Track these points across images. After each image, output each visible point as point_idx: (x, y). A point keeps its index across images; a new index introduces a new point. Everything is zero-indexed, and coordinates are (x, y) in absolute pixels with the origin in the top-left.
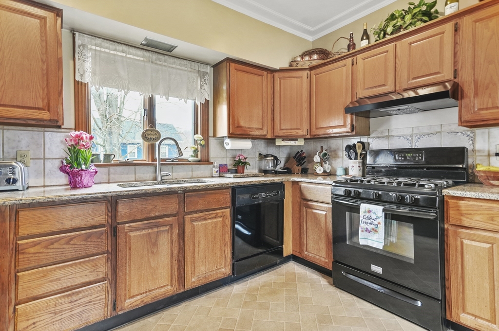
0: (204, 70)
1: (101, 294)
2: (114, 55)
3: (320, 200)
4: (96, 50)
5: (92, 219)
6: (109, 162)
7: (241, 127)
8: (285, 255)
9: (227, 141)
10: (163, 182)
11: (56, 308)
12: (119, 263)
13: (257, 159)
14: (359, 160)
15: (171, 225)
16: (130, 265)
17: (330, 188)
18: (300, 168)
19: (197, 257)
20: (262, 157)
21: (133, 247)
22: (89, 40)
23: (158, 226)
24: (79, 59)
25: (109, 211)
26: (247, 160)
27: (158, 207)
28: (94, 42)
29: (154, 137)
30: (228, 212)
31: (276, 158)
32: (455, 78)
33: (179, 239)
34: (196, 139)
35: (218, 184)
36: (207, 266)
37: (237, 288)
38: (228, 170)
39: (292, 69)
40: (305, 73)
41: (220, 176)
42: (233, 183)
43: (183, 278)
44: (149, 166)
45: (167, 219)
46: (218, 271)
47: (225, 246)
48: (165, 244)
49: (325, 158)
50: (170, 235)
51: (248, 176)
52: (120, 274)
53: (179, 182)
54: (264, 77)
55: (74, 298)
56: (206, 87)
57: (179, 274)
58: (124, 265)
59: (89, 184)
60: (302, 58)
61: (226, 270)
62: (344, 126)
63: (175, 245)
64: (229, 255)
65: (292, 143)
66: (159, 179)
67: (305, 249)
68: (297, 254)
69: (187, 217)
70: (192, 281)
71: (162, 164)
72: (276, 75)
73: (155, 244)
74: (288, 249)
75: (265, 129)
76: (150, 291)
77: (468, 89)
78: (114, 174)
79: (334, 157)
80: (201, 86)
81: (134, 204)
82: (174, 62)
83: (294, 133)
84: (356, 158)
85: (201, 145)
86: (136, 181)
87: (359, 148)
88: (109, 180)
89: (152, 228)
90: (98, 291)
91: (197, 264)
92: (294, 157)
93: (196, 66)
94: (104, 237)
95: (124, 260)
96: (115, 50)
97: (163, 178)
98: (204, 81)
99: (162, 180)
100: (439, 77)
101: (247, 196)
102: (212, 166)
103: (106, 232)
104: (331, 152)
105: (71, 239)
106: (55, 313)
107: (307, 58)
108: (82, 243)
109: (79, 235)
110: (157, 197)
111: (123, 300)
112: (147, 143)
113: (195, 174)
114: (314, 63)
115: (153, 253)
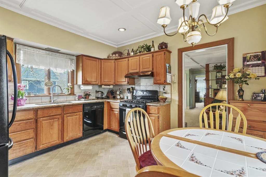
0: (72, 58)
1: (31, 143)
2: (33, 52)
3: (116, 108)
4: (25, 51)
5: (28, 117)
6: (30, 95)
7: (88, 81)
8: (104, 129)
9: (82, 86)
10: (54, 103)
11: (14, 148)
12: (38, 132)
13: (95, 93)
14: (131, 94)
15: (59, 118)
16: (42, 133)
17: (119, 103)
18: (112, 96)
19: (69, 130)
20: (97, 92)
21: (44, 126)
22: (22, 47)
23: (53, 119)
24: (18, 55)
25: (34, 114)
26: (90, 94)
27: (54, 112)
28: (24, 48)
29: (50, 85)
30: (81, 113)
31: (102, 92)
32: (153, 70)
33: (62, 123)
34: (68, 85)
35: (77, 103)
36: (73, 133)
37: (84, 141)
38: (82, 98)
39: (108, 59)
40: (113, 61)
41: (79, 100)
42: (83, 103)
43: (63, 138)
44: (48, 97)
45: (57, 116)
46: (77, 135)
47: (80, 126)
48: (56, 125)
49: (121, 93)
50: (58, 122)
51: (90, 100)
52: (38, 136)
53: (61, 103)
54: (97, 62)
55: (21, 145)
56: (73, 65)
57: (61, 136)
58: (40, 133)
59: (24, 104)
60: (112, 55)
61: (80, 135)
62: (125, 82)
63: (60, 125)
64: (82, 129)
65: (108, 87)
66: (52, 102)
67: (111, 126)
68: (109, 128)
69: (65, 116)
70: (66, 139)
71: (54, 96)
72: (102, 61)
73: (52, 125)
74: (105, 127)
75: (98, 81)
76: (50, 142)
77: (155, 74)
78: (32, 100)
79: (124, 92)
80: (71, 64)
81: (44, 111)
82: (59, 55)
83: (109, 83)
84: (130, 93)
85: (71, 88)
86: (42, 103)
87: (131, 89)
88: (30, 102)
89: (51, 120)
90: (30, 142)
91: (69, 132)
92: (110, 92)
93: (69, 56)
94: (32, 123)
95: (40, 131)
96: (34, 51)
97: (54, 101)
98: (72, 62)
99: (54, 102)
100: (149, 70)
101: (89, 107)
102: (75, 96)
103: (33, 121)
104: (123, 90)
105: (20, 124)
106: (14, 150)
107: (114, 55)
108: (24, 125)
109: (23, 122)
110: (53, 108)
111: (39, 145)
112: (47, 87)
113: (68, 99)
114: (116, 58)
115: (51, 128)
